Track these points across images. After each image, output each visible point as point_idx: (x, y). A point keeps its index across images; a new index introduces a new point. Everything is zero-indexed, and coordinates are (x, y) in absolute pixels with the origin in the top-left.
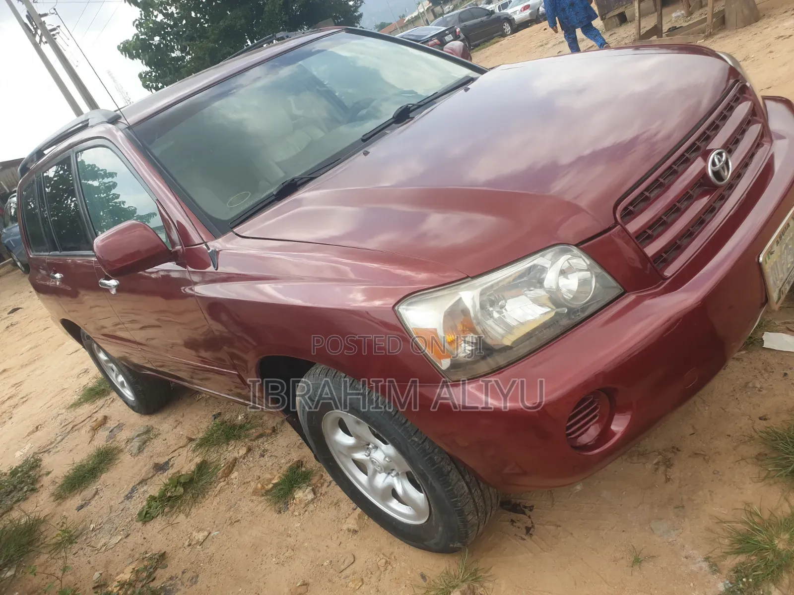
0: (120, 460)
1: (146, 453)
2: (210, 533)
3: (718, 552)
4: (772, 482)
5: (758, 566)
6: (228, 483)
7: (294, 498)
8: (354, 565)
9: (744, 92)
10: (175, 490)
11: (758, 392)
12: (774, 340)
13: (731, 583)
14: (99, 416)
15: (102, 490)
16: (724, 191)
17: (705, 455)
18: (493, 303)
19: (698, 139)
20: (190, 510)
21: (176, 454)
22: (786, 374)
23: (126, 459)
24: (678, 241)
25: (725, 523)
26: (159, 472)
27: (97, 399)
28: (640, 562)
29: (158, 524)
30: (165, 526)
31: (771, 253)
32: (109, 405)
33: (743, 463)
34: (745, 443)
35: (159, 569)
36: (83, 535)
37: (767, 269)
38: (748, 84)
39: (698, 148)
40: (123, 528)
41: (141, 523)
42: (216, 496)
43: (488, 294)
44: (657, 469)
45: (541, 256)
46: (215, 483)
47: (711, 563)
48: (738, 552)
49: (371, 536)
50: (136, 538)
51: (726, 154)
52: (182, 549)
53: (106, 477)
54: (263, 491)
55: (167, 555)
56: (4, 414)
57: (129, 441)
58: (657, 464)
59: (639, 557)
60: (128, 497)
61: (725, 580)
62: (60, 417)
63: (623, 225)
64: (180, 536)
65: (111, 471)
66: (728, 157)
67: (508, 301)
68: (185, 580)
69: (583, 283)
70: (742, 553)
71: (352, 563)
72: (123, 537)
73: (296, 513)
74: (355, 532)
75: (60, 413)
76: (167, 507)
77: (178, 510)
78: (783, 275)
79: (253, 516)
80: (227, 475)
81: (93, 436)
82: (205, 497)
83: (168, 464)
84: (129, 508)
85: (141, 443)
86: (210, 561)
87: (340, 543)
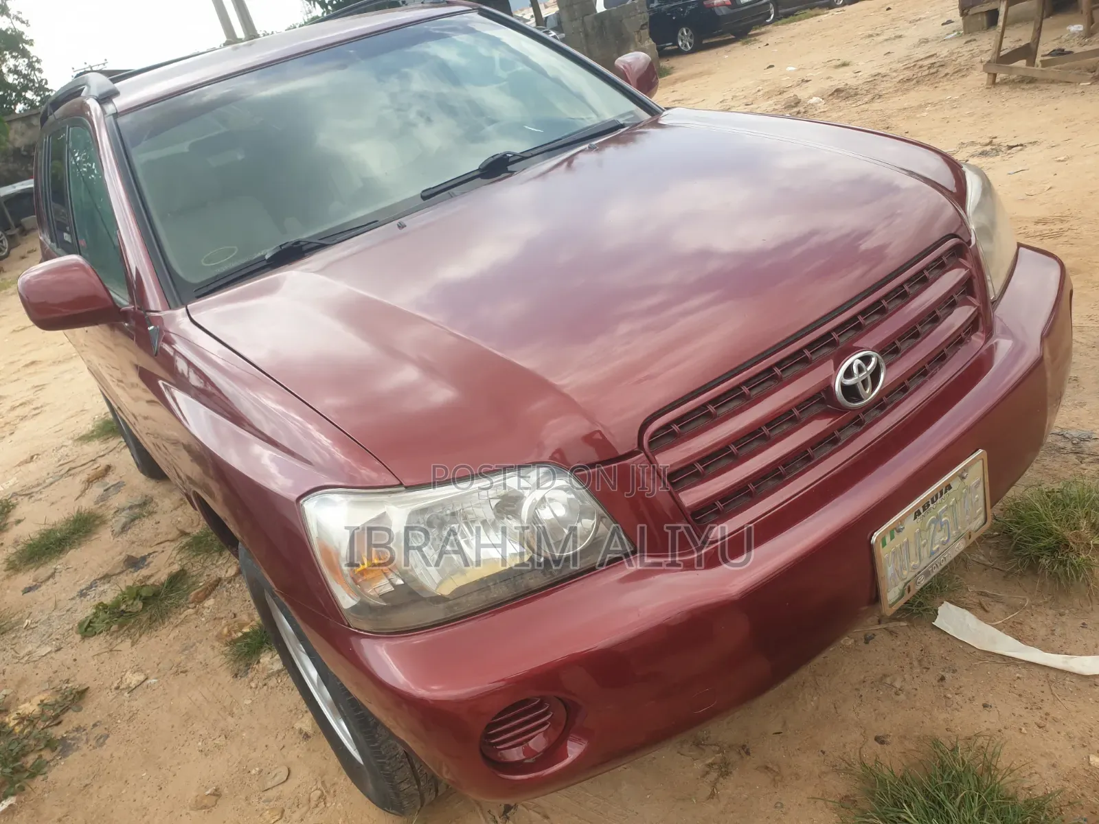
0: (97, 536)
1: (129, 535)
2: (147, 679)
6: (196, 613)
7: (259, 662)
8: (286, 784)
9: (962, 253)
10: (132, 604)
11: (894, 696)
14: (103, 462)
15: (60, 572)
17: (778, 774)
19: (837, 329)
20: (140, 636)
21: (159, 549)
22: (943, 679)
23: (105, 536)
26: (130, 569)
27: (111, 437)
29: (96, 644)
30: (104, 650)
31: (898, 529)
32: (121, 450)
33: (820, 803)
34: (838, 771)
35: (70, 711)
36: (14, 631)
39: (833, 343)
40: (58, 637)
41: (80, 636)
42: (176, 626)
44: (707, 773)
46: (183, 607)
49: (322, 751)
50: (66, 656)
51: (877, 359)
52: (108, 690)
53: (74, 556)
54: (229, 639)
55: (88, 694)
56: (8, 426)
57: (119, 511)
58: (711, 765)
60: (82, 594)
62: (62, 450)
64: (113, 672)
65: (82, 548)
66: (883, 365)
68: (92, 737)
71: (284, 782)
72: (53, 649)
73: (253, 685)
74: (307, 736)
75: (65, 444)
76: (115, 624)
77: (127, 632)
78: (918, 562)
79: (205, 671)
80: (200, 600)
81: (85, 490)
82: (164, 623)
83: (146, 561)
84: (76, 610)
85: (128, 520)
86: (130, 720)
87: (284, 747)
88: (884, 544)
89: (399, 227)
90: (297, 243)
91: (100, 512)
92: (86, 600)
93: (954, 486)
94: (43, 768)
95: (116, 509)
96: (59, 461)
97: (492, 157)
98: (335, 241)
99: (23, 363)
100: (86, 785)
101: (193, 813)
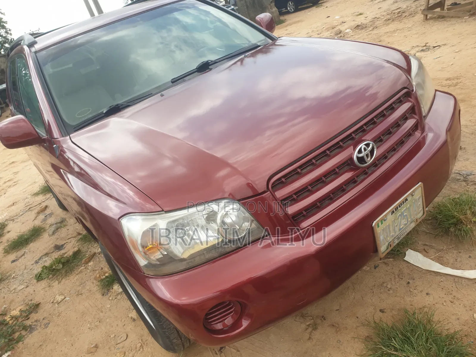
0: (42, 237)
1: (56, 236)
2: (65, 298)
6: (85, 268)
7: (113, 289)
8: (126, 341)
9: (409, 95)
10: (58, 266)
11: (387, 291)
14: (44, 205)
15: (27, 253)
17: (338, 328)
19: (355, 132)
20: (62, 279)
21: (69, 241)
22: (409, 283)
23: (45, 236)
26: (57, 251)
27: (47, 194)
29: (43, 283)
30: (46, 286)
31: (384, 220)
32: (51, 199)
33: (357, 340)
34: (364, 325)
35: (33, 313)
36: (8, 279)
39: (352, 138)
40: (27, 281)
41: (36, 280)
42: (77, 275)
44: (307, 329)
46: (80, 266)
49: (141, 326)
50: (30, 290)
51: (373, 145)
52: (49, 304)
53: (32, 246)
54: (100, 279)
55: (40, 306)
56: (3, 190)
57: (51, 225)
58: (308, 325)
60: (37, 262)
62: (26, 200)
63: (272, 192)
64: (51, 295)
65: (36, 242)
66: (375, 147)
68: (42, 324)
71: (125, 340)
72: (25, 287)
73: (111, 298)
74: (134, 320)
75: (27, 197)
76: (51, 275)
77: (56, 278)
78: (394, 233)
79: (90, 293)
80: (87, 263)
81: (36, 217)
82: (72, 273)
83: (63, 246)
84: (34, 270)
85: (55, 229)
86: (59, 316)
87: (125, 325)
88: (378, 227)
89: (161, 96)
90: (117, 105)
91: (43, 226)
92: (38, 264)
93: (409, 199)
94: (22, 338)
96: (25, 204)
97: (202, 63)
98: (134, 104)
99: (8, 163)
100: (41, 345)
101: (86, 355)
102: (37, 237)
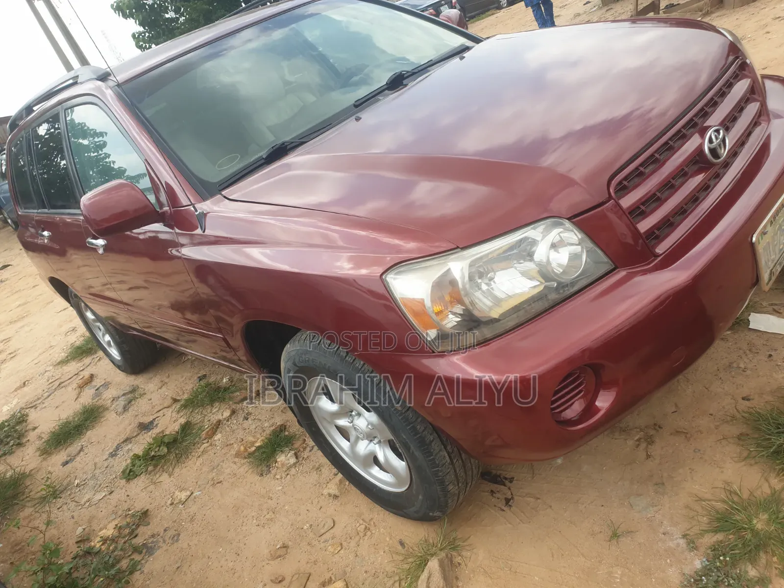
0: (105, 419)
1: (131, 412)
2: (192, 493)
3: (696, 530)
4: (753, 462)
5: (736, 545)
6: (211, 445)
7: (276, 462)
8: (334, 529)
9: (744, 68)
10: (159, 450)
12: (761, 321)
13: (708, 561)
14: (86, 374)
15: (87, 446)
16: (719, 169)
17: (687, 433)
18: (481, 275)
19: (696, 115)
20: (173, 470)
21: (161, 414)
22: (770, 356)
23: (111, 417)
24: (671, 219)
25: (704, 501)
26: (144, 432)
27: (84, 357)
28: (619, 536)
29: (141, 482)
30: (148, 485)
31: (764, 233)
32: (96, 363)
33: (724, 442)
34: (727, 422)
35: (141, 526)
36: (68, 490)
37: (760, 249)
38: (748, 61)
39: (695, 125)
40: (107, 485)
41: (124, 480)
42: (199, 457)
43: (476, 266)
44: (639, 445)
45: (532, 229)
46: (199, 443)
47: (689, 541)
48: (716, 531)
49: (352, 502)
50: (119, 495)
51: (723, 132)
52: (164, 508)
53: (91, 435)
54: (246, 454)
55: (149, 513)
57: (114, 399)
58: (639, 440)
59: (618, 532)
60: (113, 455)
61: (702, 557)
62: (47, 374)
63: (617, 200)
64: (163, 495)
65: (97, 428)
66: (726, 134)
67: (497, 273)
68: (167, 538)
69: (574, 257)
70: (720, 531)
71: (332, 528)
72: (107, 494)
73: (278, 477)
74: (336, 497)
75: (47, 369)
76: (151, 466)
77: (161, 469)
78: (775, 257)
79: (235, 478)
80: (210, 436)
81: (79, 393)
82: (188, 458)
83: (153, 423)
84: (113, 466)
85: (126, 402)
86: (192, 520)
87: (321, 507)
88: (759, 243)
89: (356, 119)
90: (283, 144)
91: (100, 403)
92: (118, 457)
94: (138, 565)
95: (112, 399)
96: (48, 381)
97: (394, 74)
100: (178, 567)
101: (272, 562)
102: (95, 421)
